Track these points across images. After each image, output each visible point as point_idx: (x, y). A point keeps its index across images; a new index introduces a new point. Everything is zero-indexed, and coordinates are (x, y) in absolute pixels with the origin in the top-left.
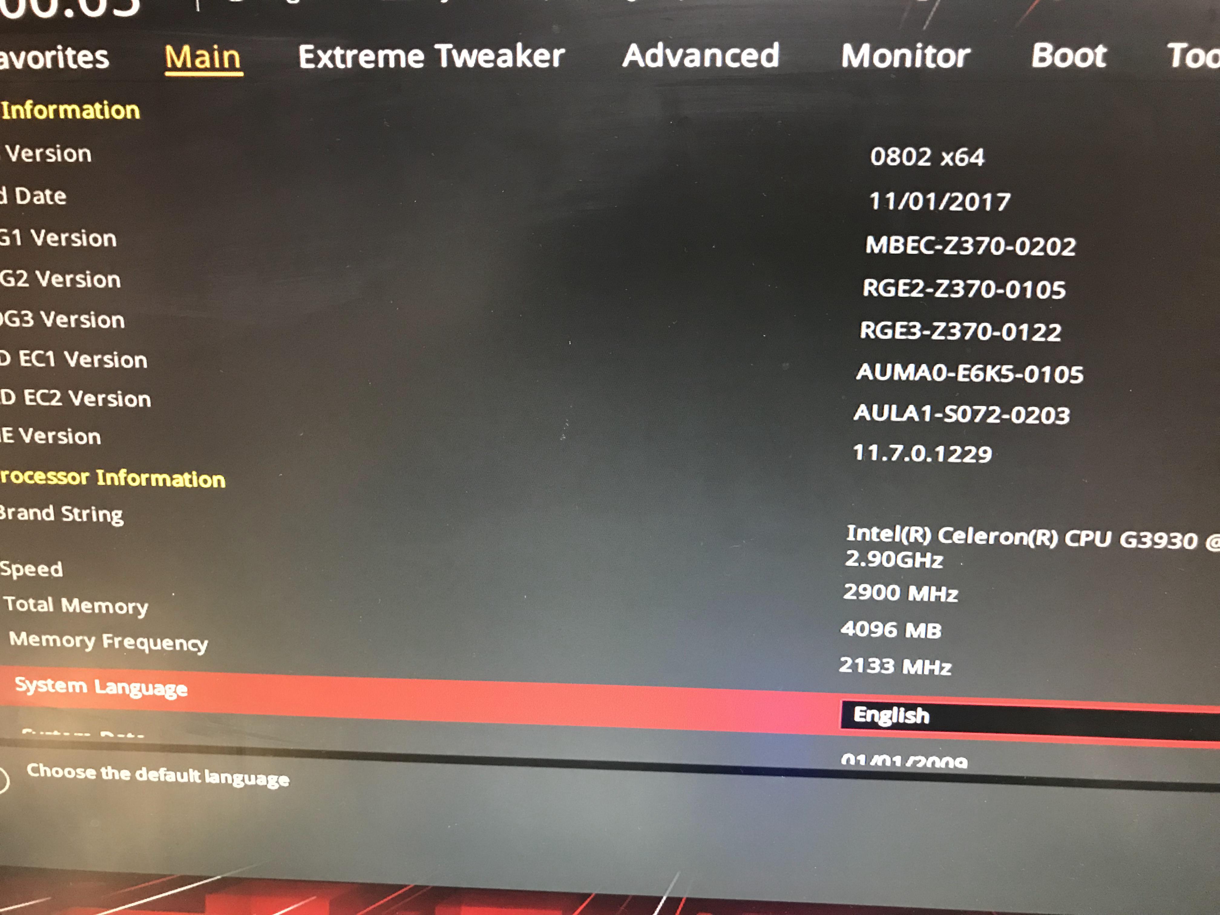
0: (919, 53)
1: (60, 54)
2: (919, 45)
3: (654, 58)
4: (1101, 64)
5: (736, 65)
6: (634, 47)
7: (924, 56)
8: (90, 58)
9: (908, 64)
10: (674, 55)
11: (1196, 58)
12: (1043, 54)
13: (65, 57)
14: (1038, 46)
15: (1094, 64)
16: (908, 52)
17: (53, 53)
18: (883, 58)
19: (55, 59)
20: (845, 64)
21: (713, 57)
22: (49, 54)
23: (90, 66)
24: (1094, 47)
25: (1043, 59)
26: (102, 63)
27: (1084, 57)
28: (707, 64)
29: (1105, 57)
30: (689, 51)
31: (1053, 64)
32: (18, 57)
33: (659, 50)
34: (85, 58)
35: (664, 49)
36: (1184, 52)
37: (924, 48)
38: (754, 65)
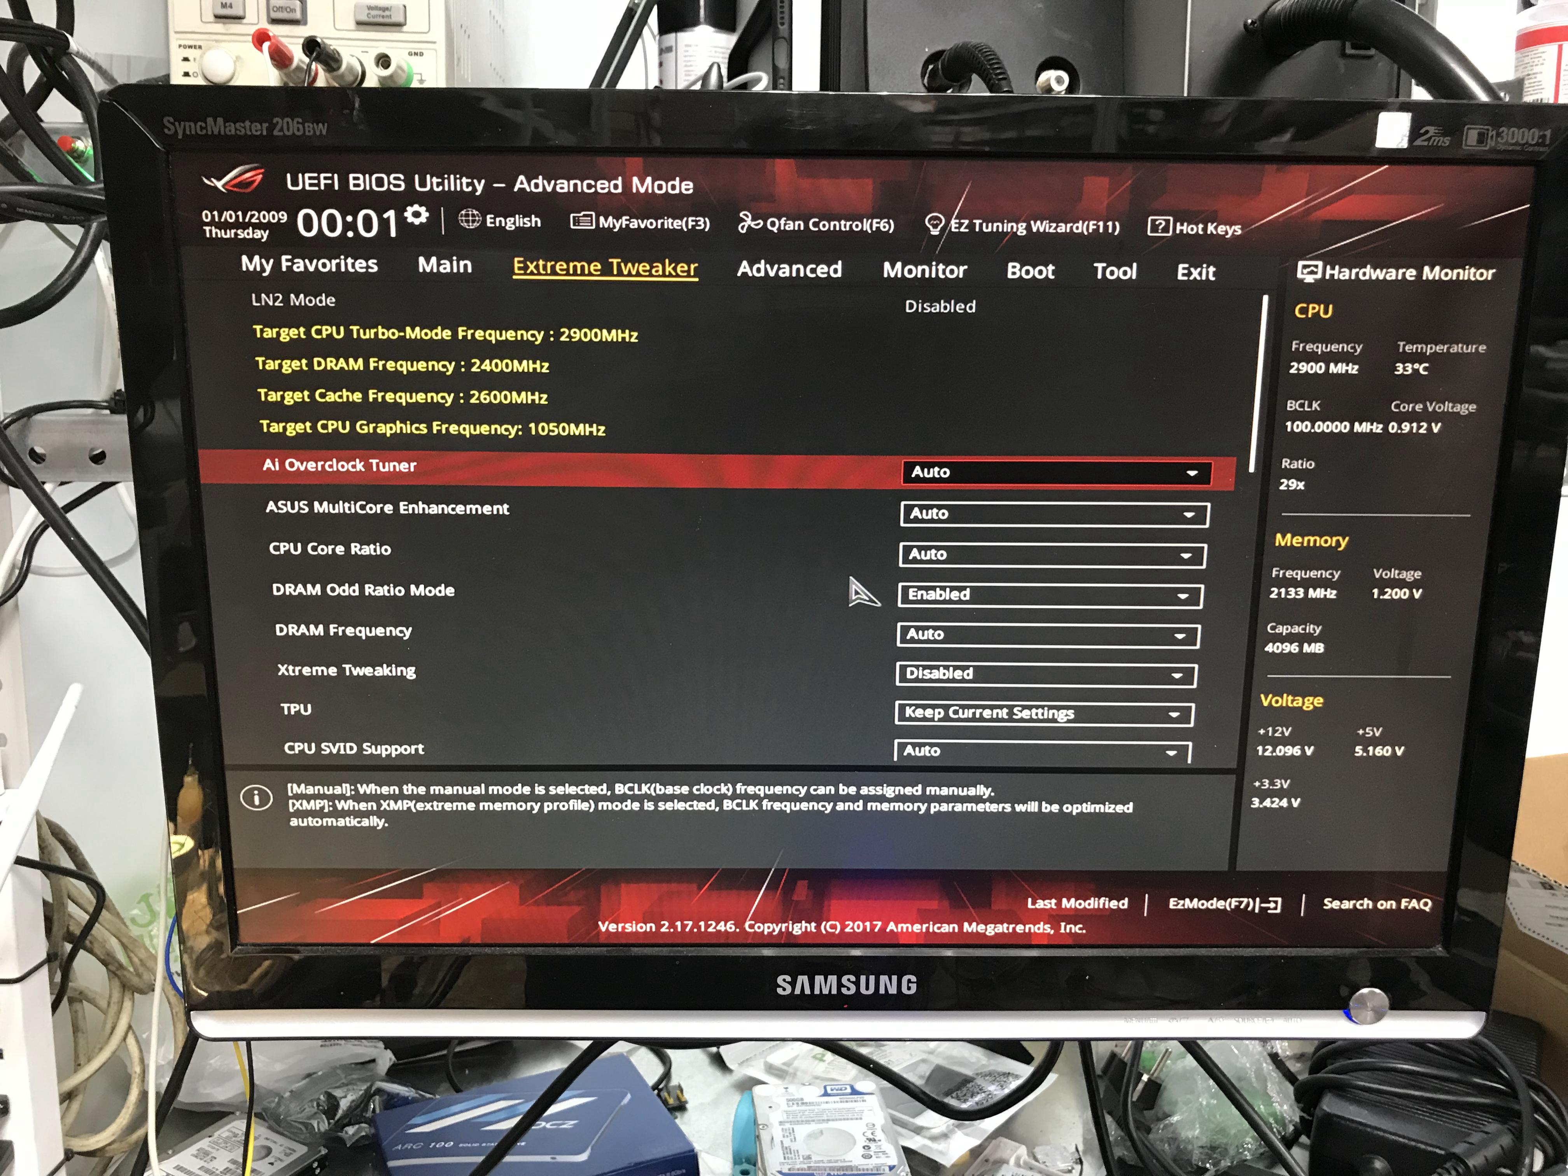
0: (934, 268)
1: (343, 262)
2: (934, 263)
3: (759, 270)
4: (1051, 277)
5: (814, 276)
6: (745, 263)
7: (937, 270)
8: (364, 264)
9: (927, 276)
10: (772, 269)
11: (1112, 273)
12: (1014, 270)
13: (346, 264)
14: (1010, 265)
15: (1047, 276)
16: (927, 268)
17: (338, 261)
18: (910, 271)
19: (338, 266)
20: (886, 275)
21: (798, 270)
22: (334, 262)
23: (364, 270)
24: (1046, 266)
25: (1014, 273)
26: (372, 268)
27: (1041, 272)
28: (794, 275)
29: (1054, 272)
30: (782, 266)
31: (1021, 276)
32: (311, 263)
33: (762, 265)
34: (360, 265)
35: (765, 265)
36: (1104, 269)
37: (937, 265)
38: (825, 276)
